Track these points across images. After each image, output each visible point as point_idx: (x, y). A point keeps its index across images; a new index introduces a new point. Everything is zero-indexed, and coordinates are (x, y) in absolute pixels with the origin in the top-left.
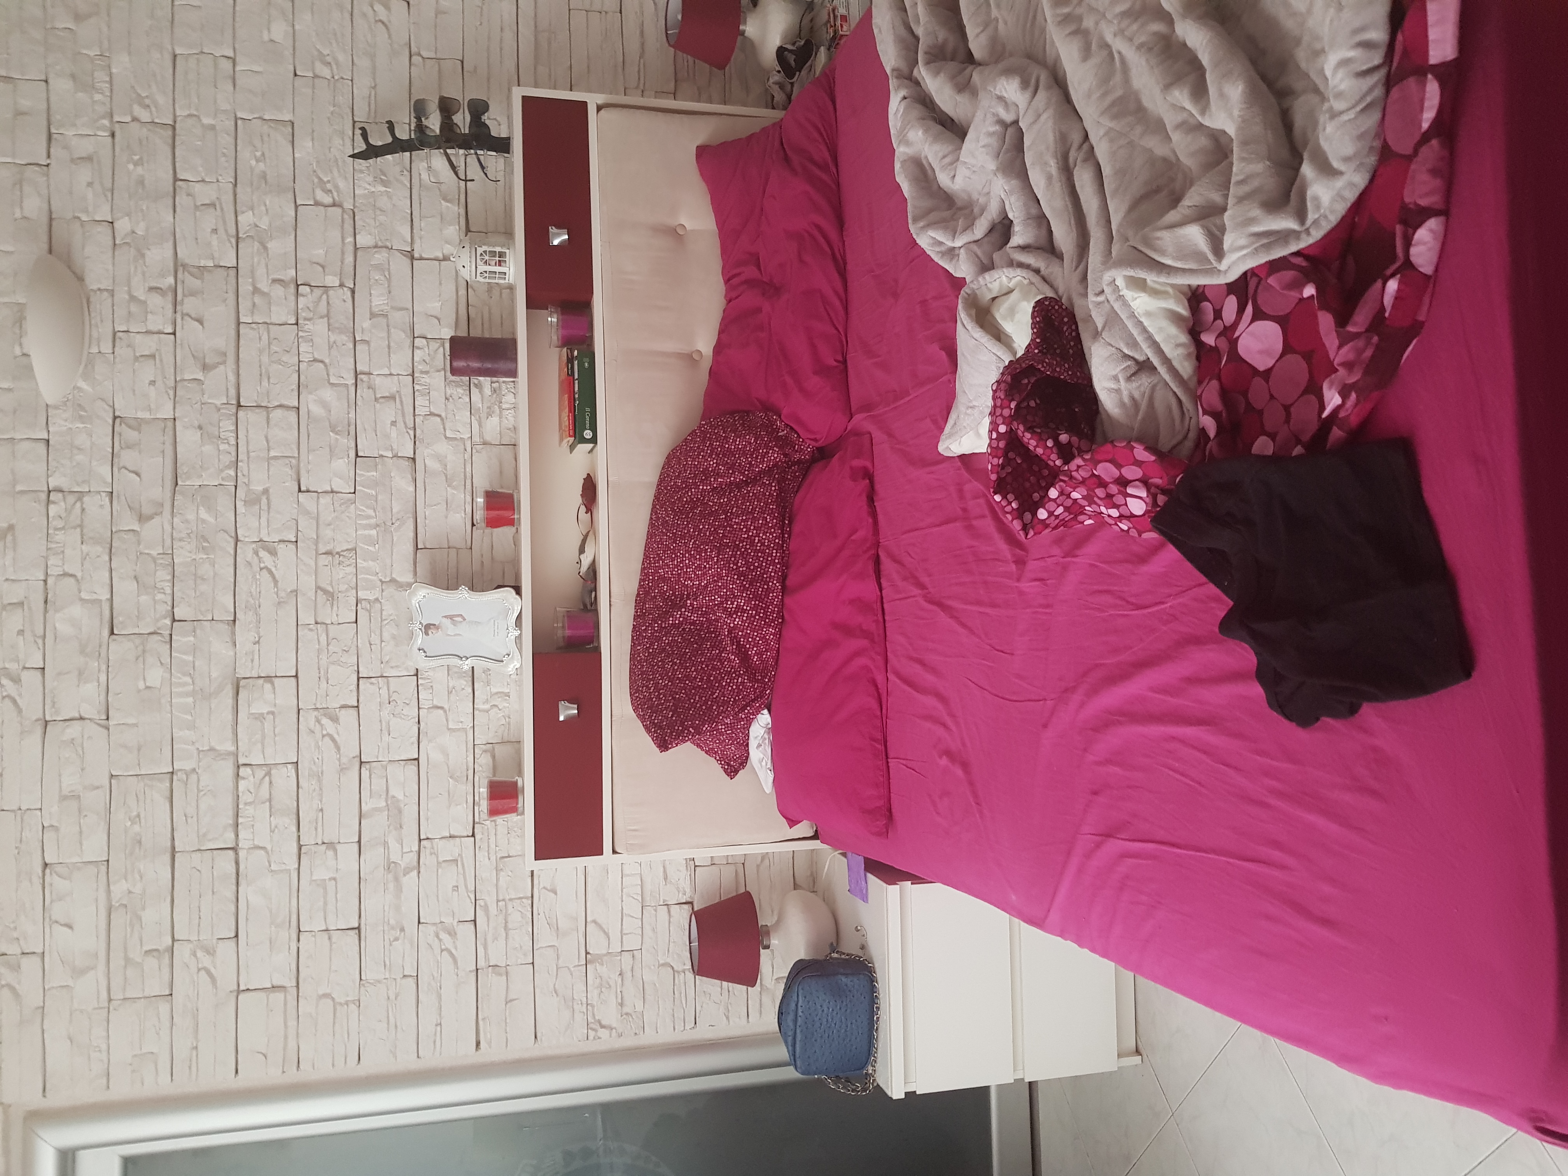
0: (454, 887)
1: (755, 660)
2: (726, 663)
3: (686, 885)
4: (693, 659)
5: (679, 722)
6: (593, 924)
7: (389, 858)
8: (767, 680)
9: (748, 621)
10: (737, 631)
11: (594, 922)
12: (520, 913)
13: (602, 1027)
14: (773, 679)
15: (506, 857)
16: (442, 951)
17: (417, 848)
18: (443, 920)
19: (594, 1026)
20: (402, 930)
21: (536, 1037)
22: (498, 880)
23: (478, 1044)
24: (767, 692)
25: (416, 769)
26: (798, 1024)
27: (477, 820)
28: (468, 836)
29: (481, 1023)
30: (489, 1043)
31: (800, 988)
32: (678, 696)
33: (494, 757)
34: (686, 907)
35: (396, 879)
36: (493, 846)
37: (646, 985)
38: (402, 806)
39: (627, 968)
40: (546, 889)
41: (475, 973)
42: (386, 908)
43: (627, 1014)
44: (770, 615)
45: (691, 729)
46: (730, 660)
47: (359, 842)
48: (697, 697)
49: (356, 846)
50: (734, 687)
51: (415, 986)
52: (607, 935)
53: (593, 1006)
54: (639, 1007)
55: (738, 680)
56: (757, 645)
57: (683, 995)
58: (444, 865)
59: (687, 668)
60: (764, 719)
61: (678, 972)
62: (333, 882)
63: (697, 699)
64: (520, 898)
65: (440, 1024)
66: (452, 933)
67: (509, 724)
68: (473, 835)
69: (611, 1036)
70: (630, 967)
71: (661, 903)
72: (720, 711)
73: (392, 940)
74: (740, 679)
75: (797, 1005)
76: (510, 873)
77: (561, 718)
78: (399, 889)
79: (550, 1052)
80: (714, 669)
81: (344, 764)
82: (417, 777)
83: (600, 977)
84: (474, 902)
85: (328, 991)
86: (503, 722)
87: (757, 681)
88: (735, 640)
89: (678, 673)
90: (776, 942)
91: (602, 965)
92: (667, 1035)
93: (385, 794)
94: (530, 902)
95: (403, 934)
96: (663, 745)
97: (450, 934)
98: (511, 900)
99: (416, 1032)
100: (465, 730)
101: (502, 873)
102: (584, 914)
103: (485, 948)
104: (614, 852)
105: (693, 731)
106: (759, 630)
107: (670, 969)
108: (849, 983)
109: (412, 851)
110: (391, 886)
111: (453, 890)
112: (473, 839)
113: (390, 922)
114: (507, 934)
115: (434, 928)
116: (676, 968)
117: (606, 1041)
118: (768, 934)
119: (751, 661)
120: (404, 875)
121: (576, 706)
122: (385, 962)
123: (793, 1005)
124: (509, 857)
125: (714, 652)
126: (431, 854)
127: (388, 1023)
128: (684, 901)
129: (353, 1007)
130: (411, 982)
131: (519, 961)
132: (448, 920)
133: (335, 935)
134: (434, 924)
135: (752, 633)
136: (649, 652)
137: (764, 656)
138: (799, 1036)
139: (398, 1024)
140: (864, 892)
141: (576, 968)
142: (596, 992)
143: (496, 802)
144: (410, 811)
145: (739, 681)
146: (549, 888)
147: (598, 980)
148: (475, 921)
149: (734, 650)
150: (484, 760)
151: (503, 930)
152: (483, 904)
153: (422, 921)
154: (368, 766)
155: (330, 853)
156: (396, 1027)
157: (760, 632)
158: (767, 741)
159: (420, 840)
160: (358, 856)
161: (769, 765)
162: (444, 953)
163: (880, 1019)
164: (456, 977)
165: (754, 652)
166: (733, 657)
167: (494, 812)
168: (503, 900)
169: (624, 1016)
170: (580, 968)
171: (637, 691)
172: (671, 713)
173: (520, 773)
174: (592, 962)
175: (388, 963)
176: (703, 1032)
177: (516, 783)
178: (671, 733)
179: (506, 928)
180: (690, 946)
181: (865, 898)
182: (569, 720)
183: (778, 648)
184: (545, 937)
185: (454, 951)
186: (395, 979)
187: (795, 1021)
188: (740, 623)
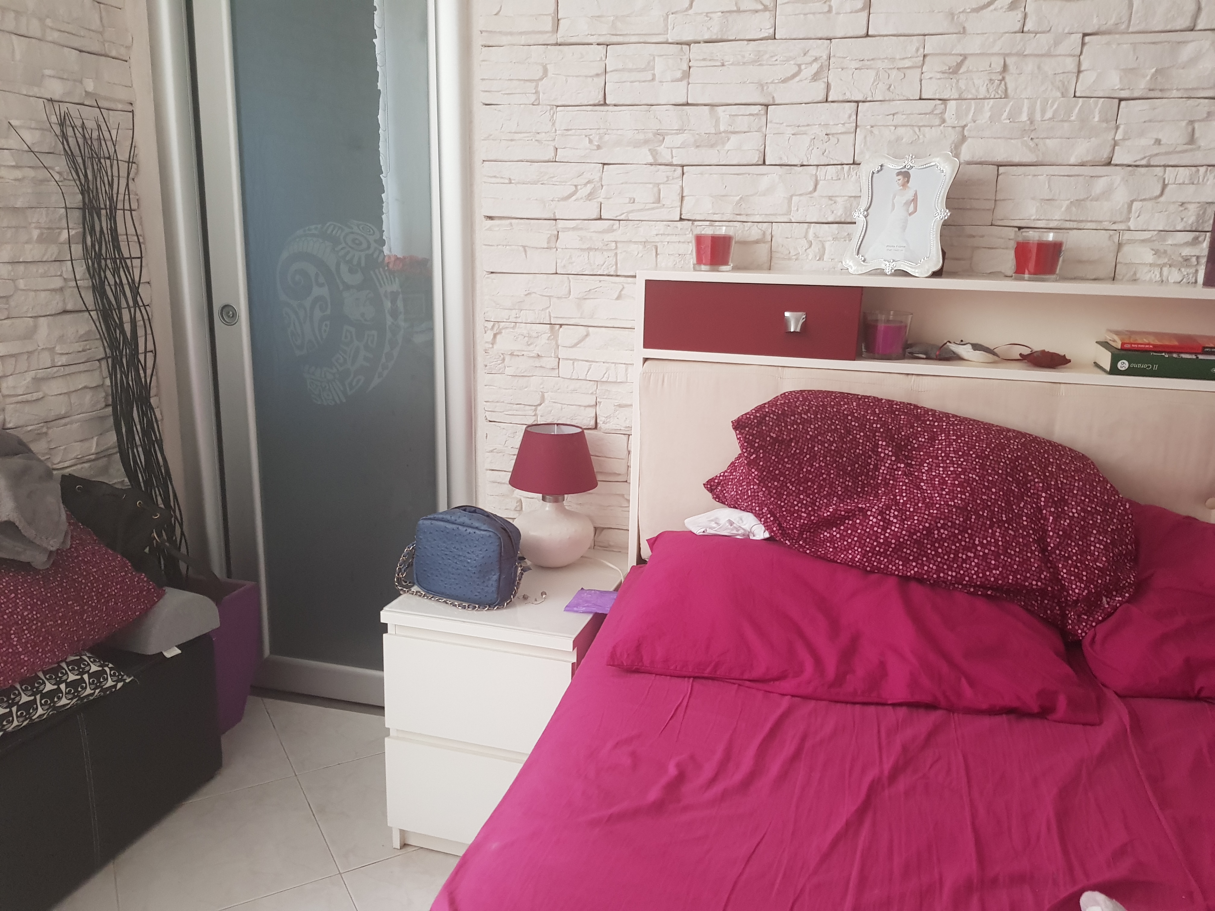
0: (634, 200)
1: (826, 534)
2: (825, 501)
3: (612, 425)
4: (834, 465)
5: (763, 444)
6: (585, 334)
7: (667, 134)
8: (801, 543)
9: (871, 532)
10: (861, 517)
11: (587, 335)
12: (602, 263)
13: (495, 335)
14: (801, 550)
15: (657, 252)
16: (576, 186)
17: (675, 163)
18: (604, 187)
19: (497, 326)
20: (599, 147)
21: (492, 273)
22: (635, 242)
23: (491, 218)
24: (787, 542)
25: (754, 162)
26: (460, 527)
27: (696, 223)
28: (681, 214)
29: (509, 221)
30: (490, 229)
31: (491, 534)
32: (793, 444)
33: (757, 242)
34: (593, 423)
35: (646, 142)
36: (668, 239)
37: (527, 378)
38: (718, 148)
39: (543, 362)
40: (621, 290)
41: (553, 218)
42: (619, 132)
43: (504, 360)
44: (876, 558)
45: (754, 456)
46: (828, 506)
47: (687, 104)
48: (790, 466)
49: (683, 100)
50: (796, 508)
51: (546, 159)
52: (575, 345)
53: (514, 328)
54: (508, 371)
55: (805, 512)
56: (842, 538)
57: (515, 413)
58: (656, 189)
59: (825, 457)
60: (760, 533)
61: (536, 410)
62: (650, 78)
63: (787, 466)
64: (616, 264)
65: (511, 183)
66: (590, 196)
67: (790, 259)
68: (681, 219)
69: (487, 342)
70: (544, 365)
71: (598, 400)
72: (771, 489)
73: (591, 137)
74: (805, 515)
75: (477, 528)
76: (640, 255)
77: (787, 314)
78: (637, 145)
79: (478, 286)
80: (820, 487)
81: (768, 88)
82: (745, 163)
83: (538, 337)
84: (618, 218)
85: (550, 74)
86: (793, 253)
87: (801, 533)
88: (851, 515)
89: (820, 447)
90: (547, 509)
91: (548, 339)
92: (483, 394)
93: (732, 130)
94: (612, 273)
95: (595, 148)
96: (739, 425)
97: (590, 194)
98: (616, 254)
99: (505, 159)
100: (789, 212)
101: (641, 247)
102: (595, 325)
103: (574, 229)
104: (646, 360)
105: (752, 458)
106: (860, 543)
107: (539, 402)
108: (491, 582)
109: (672, 158)
110: (641, 137)
111: (630, 199)
112: (678, 219)
113: (606, 136)
114: (584, 249)
115: (597, 179)
116: (539, 408)
117: (483, 338)
118: (556, 501)
119: (825, 529)
120: (650, 150)
121: (798, 330)
122: (571, 130)
123: (476, 524)
124: (657, 254)
125: (839, 488)
126: (668, 177)
127: (515, 133)
128: (598, 421)
129: (533, 98)
130: (550, 155)
131: (559, 261)
132: (603, 193)
133: (600, 81)
134: (601, 179)
135: (857, 535)
136: (848, 415)
137: (828, 544)
138: (450, 526)
139: (513, 143)
140: (575, 609)
141: (547, 314)
142: (525, 332)
143: (709, 243)
144: (711, 155)
145: (803, 514)
146: (623, 292)
147: (535, 335)
148: (600, 219)
149: (839, 512)
150: (755, 233)
151: (587, 246)
152: (615, 227)
153: (605, 166)
154: (763, 112)
155: (679, 75)
156: (512, 140)
157: (858, 544)
158: (735, 532)
159: (683, 166)
160: (674, 103)
161: (710, 531)
162: (574, 188)
163: (454, 607)
164: (551, 199)
165: (835, 533)
166: (831, 510)
167: (699, 239)
168: (616, 248)
169: (502, 356)
170: (548, 318)
171: (805, 399)
172: (774, 436)
173: (736, 268)
174: (552, 330)
175: (570, 133)
176: (482, 427)
177: (726, 263)
178: (753, 435)
179: (589, 249)
180: (554, 424)
181: (569, 608)
182: (784, 322)
183: (836, 562)
184: (579, 286)
185: (574, 198)
186: (554, 140)
187: (463, 525)
188: (871, 523)
